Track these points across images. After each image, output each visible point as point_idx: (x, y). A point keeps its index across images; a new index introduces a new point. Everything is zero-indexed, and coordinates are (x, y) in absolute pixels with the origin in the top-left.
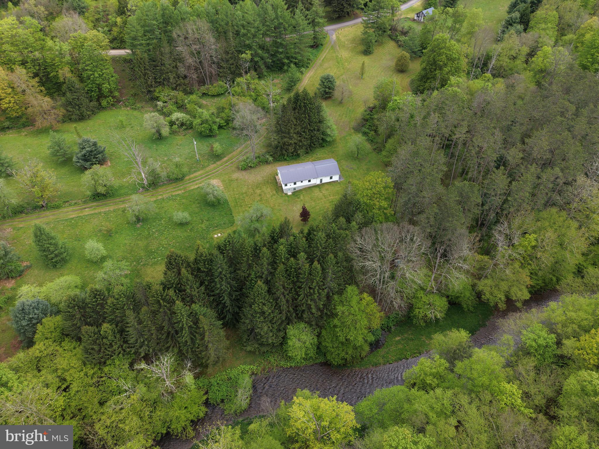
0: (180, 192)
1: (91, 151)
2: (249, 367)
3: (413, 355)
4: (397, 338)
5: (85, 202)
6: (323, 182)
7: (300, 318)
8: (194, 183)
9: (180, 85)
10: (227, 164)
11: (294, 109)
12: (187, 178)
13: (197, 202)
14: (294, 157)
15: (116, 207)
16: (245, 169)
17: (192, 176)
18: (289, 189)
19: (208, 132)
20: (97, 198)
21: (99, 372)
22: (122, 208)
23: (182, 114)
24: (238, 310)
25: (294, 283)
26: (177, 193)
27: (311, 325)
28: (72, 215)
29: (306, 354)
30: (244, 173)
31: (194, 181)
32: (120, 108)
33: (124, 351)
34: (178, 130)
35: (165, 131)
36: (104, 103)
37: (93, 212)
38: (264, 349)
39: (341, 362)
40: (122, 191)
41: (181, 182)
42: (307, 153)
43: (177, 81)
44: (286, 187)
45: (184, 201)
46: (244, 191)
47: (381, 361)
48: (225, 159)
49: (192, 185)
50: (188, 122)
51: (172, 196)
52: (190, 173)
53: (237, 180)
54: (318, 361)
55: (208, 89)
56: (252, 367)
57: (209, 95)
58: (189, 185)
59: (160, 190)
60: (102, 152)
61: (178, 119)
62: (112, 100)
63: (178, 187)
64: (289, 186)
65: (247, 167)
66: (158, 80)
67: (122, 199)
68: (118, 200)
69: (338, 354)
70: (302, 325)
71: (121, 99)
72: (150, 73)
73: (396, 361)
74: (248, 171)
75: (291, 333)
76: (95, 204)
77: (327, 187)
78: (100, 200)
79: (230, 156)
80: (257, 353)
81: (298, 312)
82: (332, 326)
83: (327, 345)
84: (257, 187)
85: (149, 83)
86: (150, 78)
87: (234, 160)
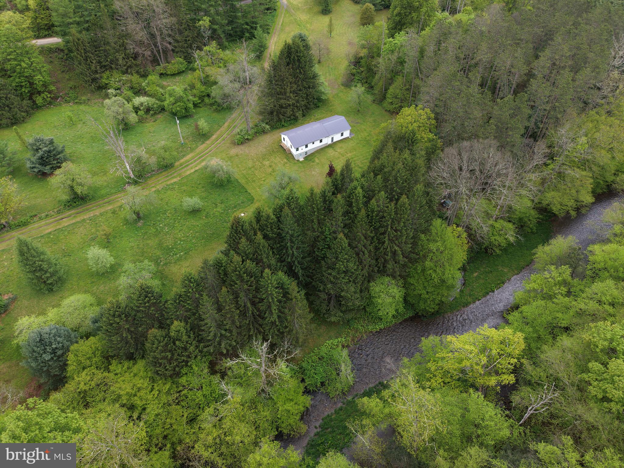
0: (175, 180)
1: (49, 152)
2: (336, 340)
3: (498, 286)
5: (59, 212)
6: (334, 141)
7: (383, 272)
8: (188, 168)
9: (130, 67)
10: (218, 142)
11: (288, 64)
12: (177, 164)
13: (200, 186)
14: (292, 121)
15: (102, 210)
16: (242, 143)
17: (182, 161)
18: (301, 154)
19: (184, 111)
20: (75, 205)
22: (110, 210)
25: (376, 229)
26: (173, 181)
28: (47, 229)
30: (242, 147)
31: (187, 166)
32: (60, 105)
34: (145, 116)
35: (133, 118)
37: (74, 221)
38: (349, 316)
40: (103, 192)
41: (172, 169)
42: (304, 116)
43: (127, 62)
44: (298, 152)
45: (184, 188)
46: (250, 166)
48: (214, 137)
49: (187, 170)
50: (155, 106)
51: (167, 185)
52: (176, 159)
53: (237, 155)
55: (165, 68)
57: (167, 75)
58: (183, 170)
59: (150, 182)
60: (62, 152)
61: (142, 104)
62: (49, 96)
63: (171, 175)
64: (300, 151)
65: (243, 141)
66: (104, 64)
67: (106, 200)
68: (101, 202)
70: (387, 279)
71: (58, 95)
72: (91, 55)
73: (485, 296)
74: (246, 144)
76: (73, 212)
77: (340, 145)
78: (78, 206)
79: (218, 133)
80: (341, 323)
84: (264, 159)
87: (225, 136)
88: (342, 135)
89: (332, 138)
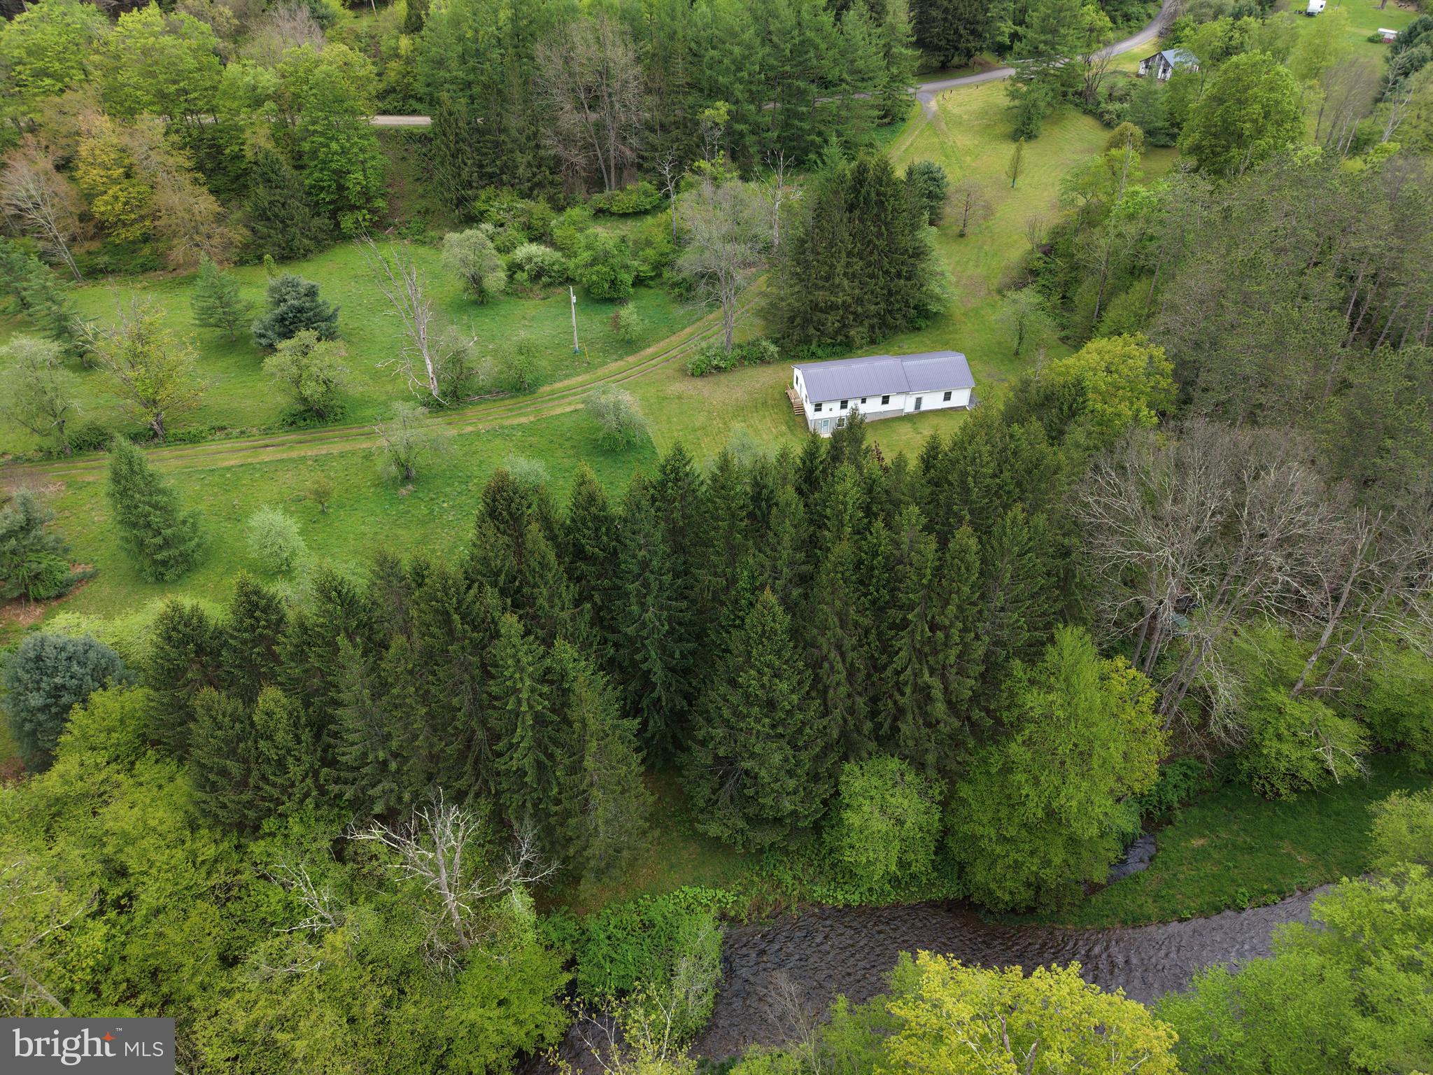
0: (523, 420)
1: (301, 310)
2: (711, 893)
3: (1261, 899)
4: (1197, 843)
5: (267, 431)
6: (924, 408)
7: (887, 741)
8: (563, 401)
9: (540, 185)
10: (653, 362)
11: (851, 208)
12: (546, 389)
13: (568, 444)
14: (838, 349)
15: (347, 446)
16: (702, 375)
17: (558, 385)
18: (826, 422)
19: (606, 286)
20: (302, 423)
21: (236, 857)
22: (364, 450)
23: (542, 247)
24: (685, 703)
25: (879, 609)
26: (516, 422)
27: (921, 767)
28: (229, 459)
29: (902, 864)
30: (699, 383)
31: (563, 397)
32: (387, 240)
33: (323, 792)
34: (528, 284)
35: (496, 280)
36: (347, 222)
37: (284, 456)
38: (765, 837)
39: (1025, 895)
40: (369, 412)
41: (528, 397)
42: (873, 342)
43: (534, 175)
44: (819, 415)
45: (534, 440)
46: (698, 424)
47: (1151, 908)
48: (649, 351)
49: (559, 406)
50: (556, 267)
51: (502, 427)
52: (551, 379)
53: (679, 398)
54: (937, 894)
55: (611, 199)
56: (720, 894)
57: (612, 214)
58: (551, 404)
59: (471, 412)
60: (328, 319)
61: (529, 259)
62: (368, 217)
63: (520, 408)
64: (825, 413)
65: (706, 370)
66: (489, 170)
67: (366, 430)
68: (354, 431)
69: (1017, 866)
70: (894, 764)
71: (390, 220)
72: (468, 149)
73: (1202, 914)
74: (711, 379)
75: (858, 785)
76: (293, 437)
77: (935, 421)
78: (307, 427)
79: (662, 344)
80: (739, 849)
81: (880, 719)
82: (994, 770)
83: (979, 830)
84: (734, 416)
85: (465, 175)
86: (469, 162)
87: (674, 353)
88: (947, 397)
89: (919, 401)
